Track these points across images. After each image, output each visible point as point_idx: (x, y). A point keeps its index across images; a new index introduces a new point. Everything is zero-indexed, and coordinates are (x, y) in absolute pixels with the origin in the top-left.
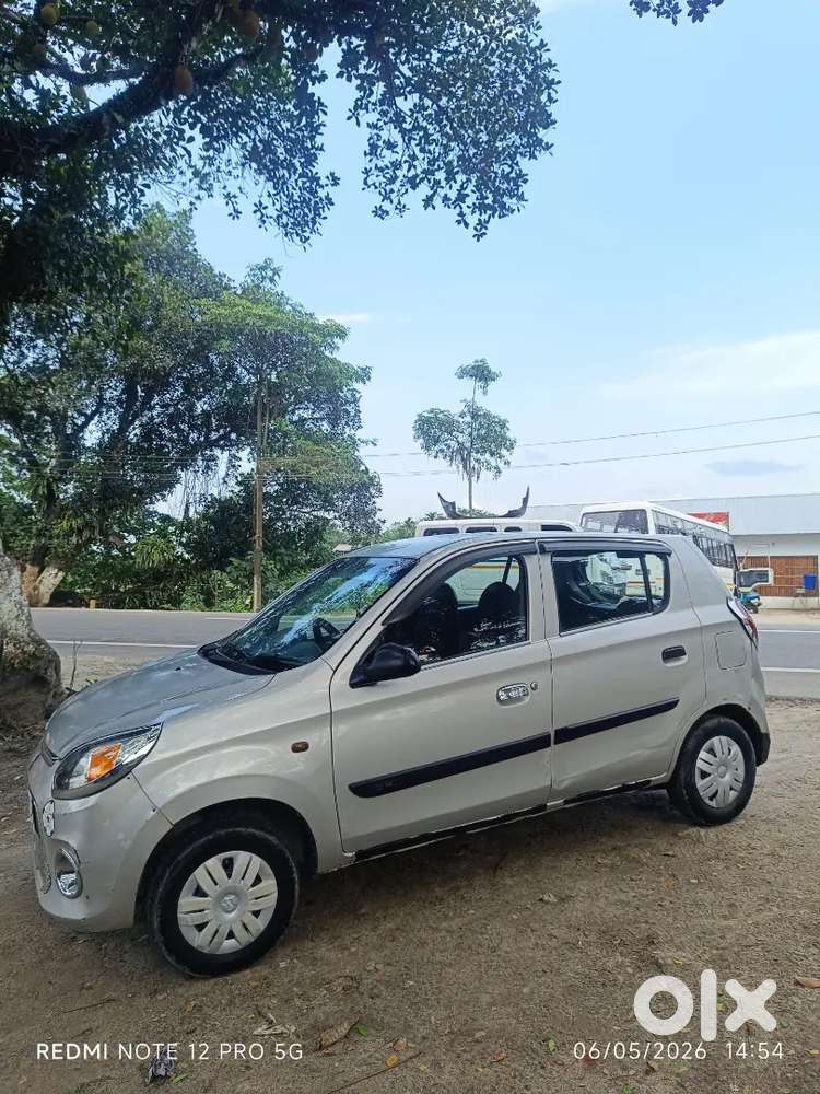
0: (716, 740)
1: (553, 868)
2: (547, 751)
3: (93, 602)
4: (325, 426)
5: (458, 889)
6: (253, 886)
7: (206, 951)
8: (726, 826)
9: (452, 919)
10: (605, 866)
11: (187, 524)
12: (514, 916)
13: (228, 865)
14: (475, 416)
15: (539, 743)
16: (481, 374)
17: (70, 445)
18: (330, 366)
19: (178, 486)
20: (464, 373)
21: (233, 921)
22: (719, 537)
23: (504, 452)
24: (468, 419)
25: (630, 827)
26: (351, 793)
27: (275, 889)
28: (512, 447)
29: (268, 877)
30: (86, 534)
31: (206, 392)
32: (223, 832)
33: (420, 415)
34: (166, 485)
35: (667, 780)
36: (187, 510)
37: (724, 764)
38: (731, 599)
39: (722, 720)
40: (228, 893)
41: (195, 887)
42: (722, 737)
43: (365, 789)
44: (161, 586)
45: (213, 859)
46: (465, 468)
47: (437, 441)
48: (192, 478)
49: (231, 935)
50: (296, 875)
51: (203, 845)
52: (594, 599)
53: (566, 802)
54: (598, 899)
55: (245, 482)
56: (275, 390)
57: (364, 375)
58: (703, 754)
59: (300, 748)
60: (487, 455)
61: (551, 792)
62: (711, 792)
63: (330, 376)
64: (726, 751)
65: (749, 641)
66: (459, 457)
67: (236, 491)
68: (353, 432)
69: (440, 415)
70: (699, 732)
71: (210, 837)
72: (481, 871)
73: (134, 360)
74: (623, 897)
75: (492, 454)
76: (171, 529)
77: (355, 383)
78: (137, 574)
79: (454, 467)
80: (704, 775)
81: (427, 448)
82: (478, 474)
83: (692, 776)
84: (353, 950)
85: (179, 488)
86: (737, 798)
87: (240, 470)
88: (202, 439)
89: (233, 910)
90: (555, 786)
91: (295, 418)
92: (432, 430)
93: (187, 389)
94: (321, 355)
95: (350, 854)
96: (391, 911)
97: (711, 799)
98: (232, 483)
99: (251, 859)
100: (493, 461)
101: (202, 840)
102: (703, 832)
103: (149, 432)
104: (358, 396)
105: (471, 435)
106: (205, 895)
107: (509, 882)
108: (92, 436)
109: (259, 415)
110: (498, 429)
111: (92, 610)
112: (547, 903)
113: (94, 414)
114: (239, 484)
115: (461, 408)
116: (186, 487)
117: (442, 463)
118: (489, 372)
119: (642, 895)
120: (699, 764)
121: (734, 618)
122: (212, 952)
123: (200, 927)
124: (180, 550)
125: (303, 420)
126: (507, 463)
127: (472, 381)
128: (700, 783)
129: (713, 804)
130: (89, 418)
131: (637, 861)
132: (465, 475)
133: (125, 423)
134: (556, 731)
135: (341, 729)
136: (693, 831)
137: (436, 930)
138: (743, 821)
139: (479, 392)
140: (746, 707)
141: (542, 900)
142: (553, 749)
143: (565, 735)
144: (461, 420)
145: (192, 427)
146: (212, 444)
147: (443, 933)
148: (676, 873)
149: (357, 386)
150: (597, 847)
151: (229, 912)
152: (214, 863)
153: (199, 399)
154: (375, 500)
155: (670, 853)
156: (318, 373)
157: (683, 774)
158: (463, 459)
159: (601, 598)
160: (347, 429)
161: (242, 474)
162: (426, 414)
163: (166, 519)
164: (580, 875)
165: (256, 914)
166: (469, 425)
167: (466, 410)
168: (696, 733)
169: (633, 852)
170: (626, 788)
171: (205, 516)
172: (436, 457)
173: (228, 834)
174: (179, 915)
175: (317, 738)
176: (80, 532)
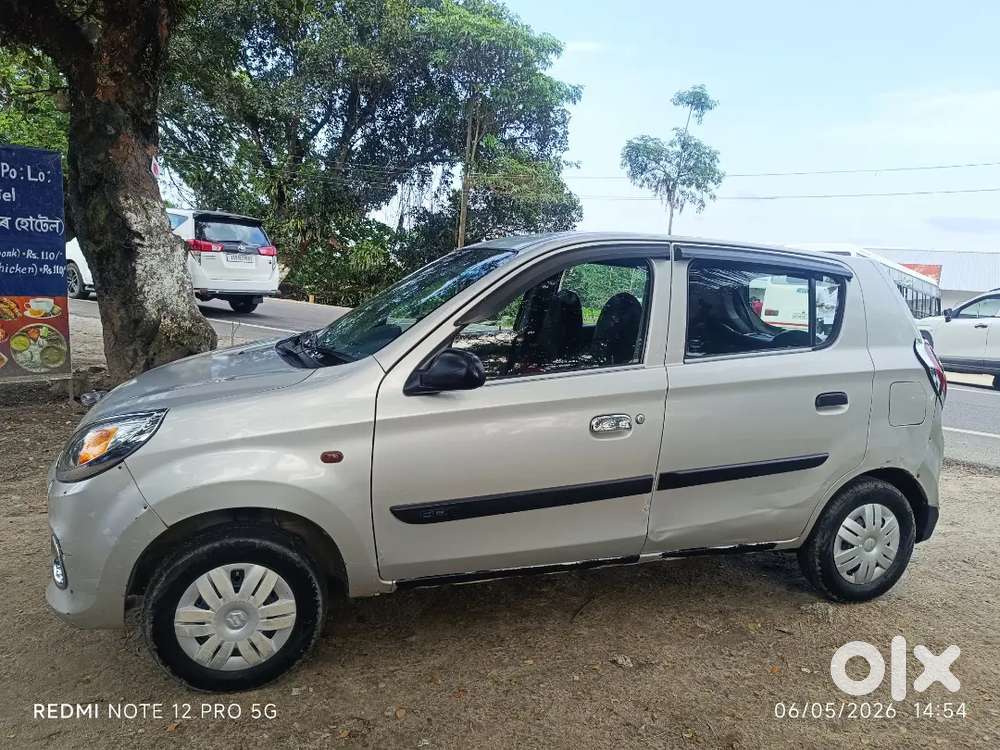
0: (868, 508)
1: (640, 623)
2: (647, 496)
3: (311, 298)
4: (534, 147)
5: (526, 630)
6: (265, 604)
7: (207, 666)
8: (863, 606)
9: (505, 666)
10: (702, 630)
11: (400, 236)
12: (577, 678)
13: (237, 578)
14: (685, 146)
15: (639, 487)
16: (698, 101)
17: (301, 149)
18: (542, 82)
19: (395, 197)
20: (680, 99)
21: (238, 638)
22: (926, 289)
23: (711, 185)
24: (678, 148)
25: (746, 588)
26: (392, 516)
27: (293, 609)
28: (719, 180)
29: (287, 596)
30: (309, 234)
31: (425, 106)
32: (232, 541)
33: (630, 142)
34: (383, 196)
35: (798, 546)
36: (401, 221)
37: (874, 536)
38: (920, 342)
39: (880, 486)
40: (235, 608)
41: (197, 597)
42: (876, 505)
43: (410, 515)
44: (373, 288)
45: (218, 569)
46: (669, 199)
47: (644, 169)
48: (407, 192)
49: (236, 653)
50: (319, 598)
51: (206, 554)
52: (753, 329)
53: (664, 555)
54: (682, 673)
55: (455, 199)
56: (488, 107)
57: (574, 95)
58: (848, 522)
59: (331, 458)
60: (693, 188)
61: (646, 543)
62: (851, 565)
63: (541, 93)
64: (879, 521)
65: (934, 395)
66: (664, 188)
67: (446, 205)
68: (559, 154)
69: (650, 143)
70: (849, 496)
71: (217, 544)
72: (558, 614)
73: (354, 67)
74: (713, 674)
75: (698, 187)
76: (387, 238)
77: (565, 104)
78: (354, 277)
79: (658, 197)
80: (845, 545)
81: (634, 176)
82: (682, 206)
83: (830, 543)
84: (382, 685)
85: (395, 200)
86: (884, 576)
87: (452, 186)
88: (419, 153)
89: (238, 628)
90: (651, 537)
91: (507, 137)
92: (640, 157)
93: (407, 103)
94: (533, 73)
95: (390, 583)
96: (442, 644)
97: (850, 573)
98: (444, 198)
99: (265, 573)
100: (698, 194)
101: (206, 548)
102: (831, 609)
103: (372, 143)
104: (568, 117)
105: (678, 165)
106: (208, 608)
107: (585, 632)
108: (321, 143)
109: (469, 131)
110: (708, 161)
111: (311, 303)
112: (621, 666)
113: (324, 122)
114: (450, 199)
115: (672, 136)
116: (402, 199)
117: (647, 192)
118: (707, 99)
119: (738, 677)
120: (842, 532)
121: (920, 366)
122: (215, 668)
123: (202, 640)
124: (393, 257)
125: (513, 140)
126: (713, 197)
127: (688, 109)
128: (838, 554)
129: (851, 579)
130: (320, 126)
131: (743, 632)
132: (669, 206)
133: (349, 131)
134: (661, 475)
135: (385, 443)
136: (820, 606)
137: (483, 677)
138: (885, 603)
139: (694, 120)
140: (913, 473)
141: (614, 662)
142: (655, 494)
143: (671, 481)
144: (670, 149)
145: (411, 141)
146: (426, 159)
147: (489, 683)
148: (785, 655)
149: (567, 106)
150: (701, 606)
151: (234, 628)
152: (220, 575)
153: (419, 114)
154: (576, 223)
155: (786, 630)
156: (530, 92)
157: (818, 541)
158: (668, 190)
159: (762, 328)
160: (554, 151)
161: (454, 191)
162: (635, 141)
163: (382, 227)
164: (670, 638)
165: (270, 634)
166: (679, 155)
167: (676, 138)
168: (844, 497)
169: (740, 620)
170: (743, 549)
171: (416, 228)
172: (641, 186)
173: (237, 543)
174: (176, 625)
175: (354, 450)
176: (304, 233)
